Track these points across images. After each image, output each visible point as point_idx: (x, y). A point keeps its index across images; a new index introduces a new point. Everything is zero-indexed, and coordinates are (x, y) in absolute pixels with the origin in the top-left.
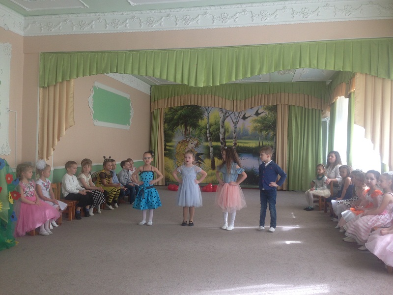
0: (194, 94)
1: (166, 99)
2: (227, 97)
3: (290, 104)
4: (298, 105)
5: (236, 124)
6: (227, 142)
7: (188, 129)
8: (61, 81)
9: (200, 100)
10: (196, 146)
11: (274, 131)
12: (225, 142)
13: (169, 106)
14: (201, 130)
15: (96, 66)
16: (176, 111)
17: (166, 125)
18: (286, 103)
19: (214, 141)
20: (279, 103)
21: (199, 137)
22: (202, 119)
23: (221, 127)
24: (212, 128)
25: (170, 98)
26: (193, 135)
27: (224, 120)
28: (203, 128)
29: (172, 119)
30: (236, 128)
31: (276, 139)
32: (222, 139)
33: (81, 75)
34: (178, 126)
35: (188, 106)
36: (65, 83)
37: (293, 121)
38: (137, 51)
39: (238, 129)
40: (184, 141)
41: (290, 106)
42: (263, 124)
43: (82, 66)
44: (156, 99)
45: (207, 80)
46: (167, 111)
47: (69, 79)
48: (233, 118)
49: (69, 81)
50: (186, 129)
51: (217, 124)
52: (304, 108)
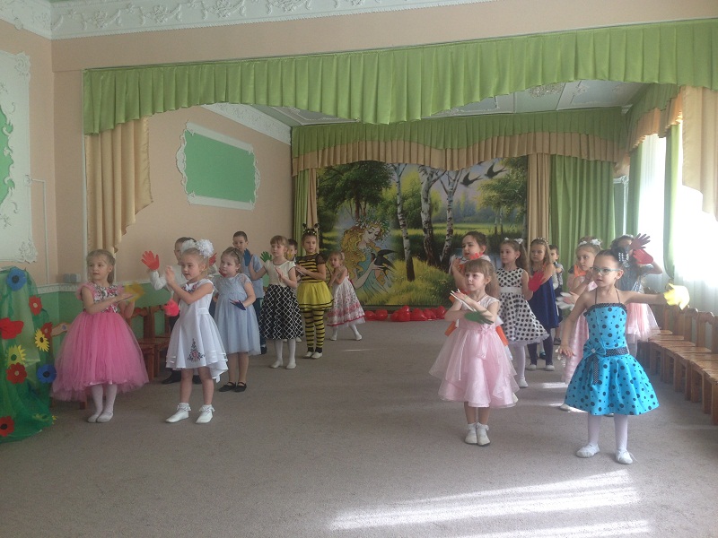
0: (372, 140)
1: (320, 151)
2: (434, 144)
3: (553, 152)
4: (567, 154)
5: (451, 194)
6: (435, 228)
7: (363, 206)
8: (123, 121)
9: (382, 150)
10: (378, 236)
11: (522, 205)
12: (431, 228)
13: (326, 165)
14: (387, 207)
15: (187, 92)
16: (339, 172)
17: (321, 199)
18: (546, 151)
19: (411, 228)
20: (531, 152)
21: (383, 220)
22: (387, 186)
23: (423, 201)
24: (406, 203)
25: (327, 150)
26: (371, 217)
27: (429, 187)
28: (390, 202)
29: (331, 190)
30: (451, 201)
31: (527, 219)
32: (427, 222)
33: (160, 109)
34: (343, 201)
35: (361, 163)
36: (132, 125)
37: (558, 186)
38: (264, 60)
39: (454, 204)
40: (355, 228)
41: (553, 157)
42: (503, 192)
43: (162, 92)
44: (302, 153)
45: (398, 111)
46: (322, 173)
47: (138, 118)
48: (446, 185)
49: (138, 122)
50: (358, 206)
51: (415, 195)
52: (578, 160)
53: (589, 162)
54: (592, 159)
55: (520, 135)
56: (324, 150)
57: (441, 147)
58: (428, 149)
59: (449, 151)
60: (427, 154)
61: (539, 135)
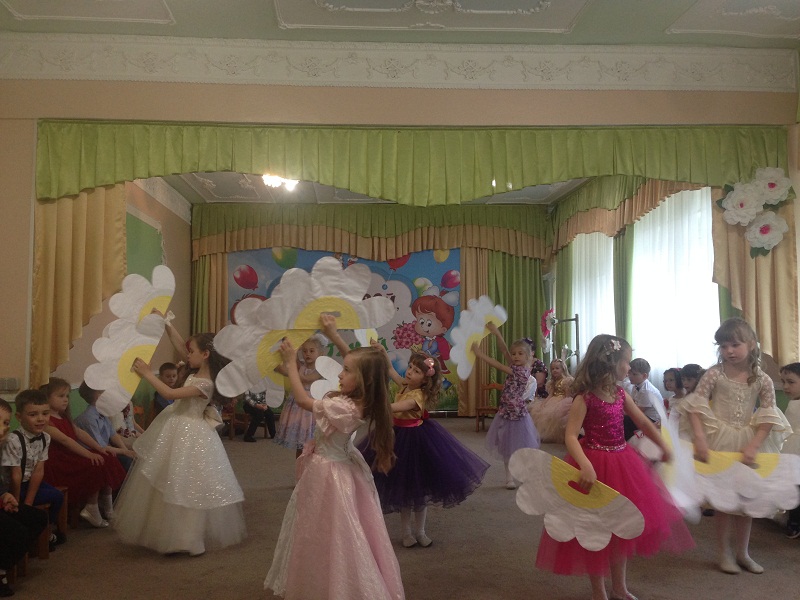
0: (290, 225)
2: (360, 231)
8: (93, 186)
9: (301, 236)
36: (102, 191)
44: (205, 234)
47: (114, 183)
52: (507, 256)
53: (517, 257)
54: (520, 255)
55: (450, 226)
56: (232, 232)
57: (369, 235)
58: (353, 236)
59: (376, 240)
60: (352, 241)
61: (468, 227)
